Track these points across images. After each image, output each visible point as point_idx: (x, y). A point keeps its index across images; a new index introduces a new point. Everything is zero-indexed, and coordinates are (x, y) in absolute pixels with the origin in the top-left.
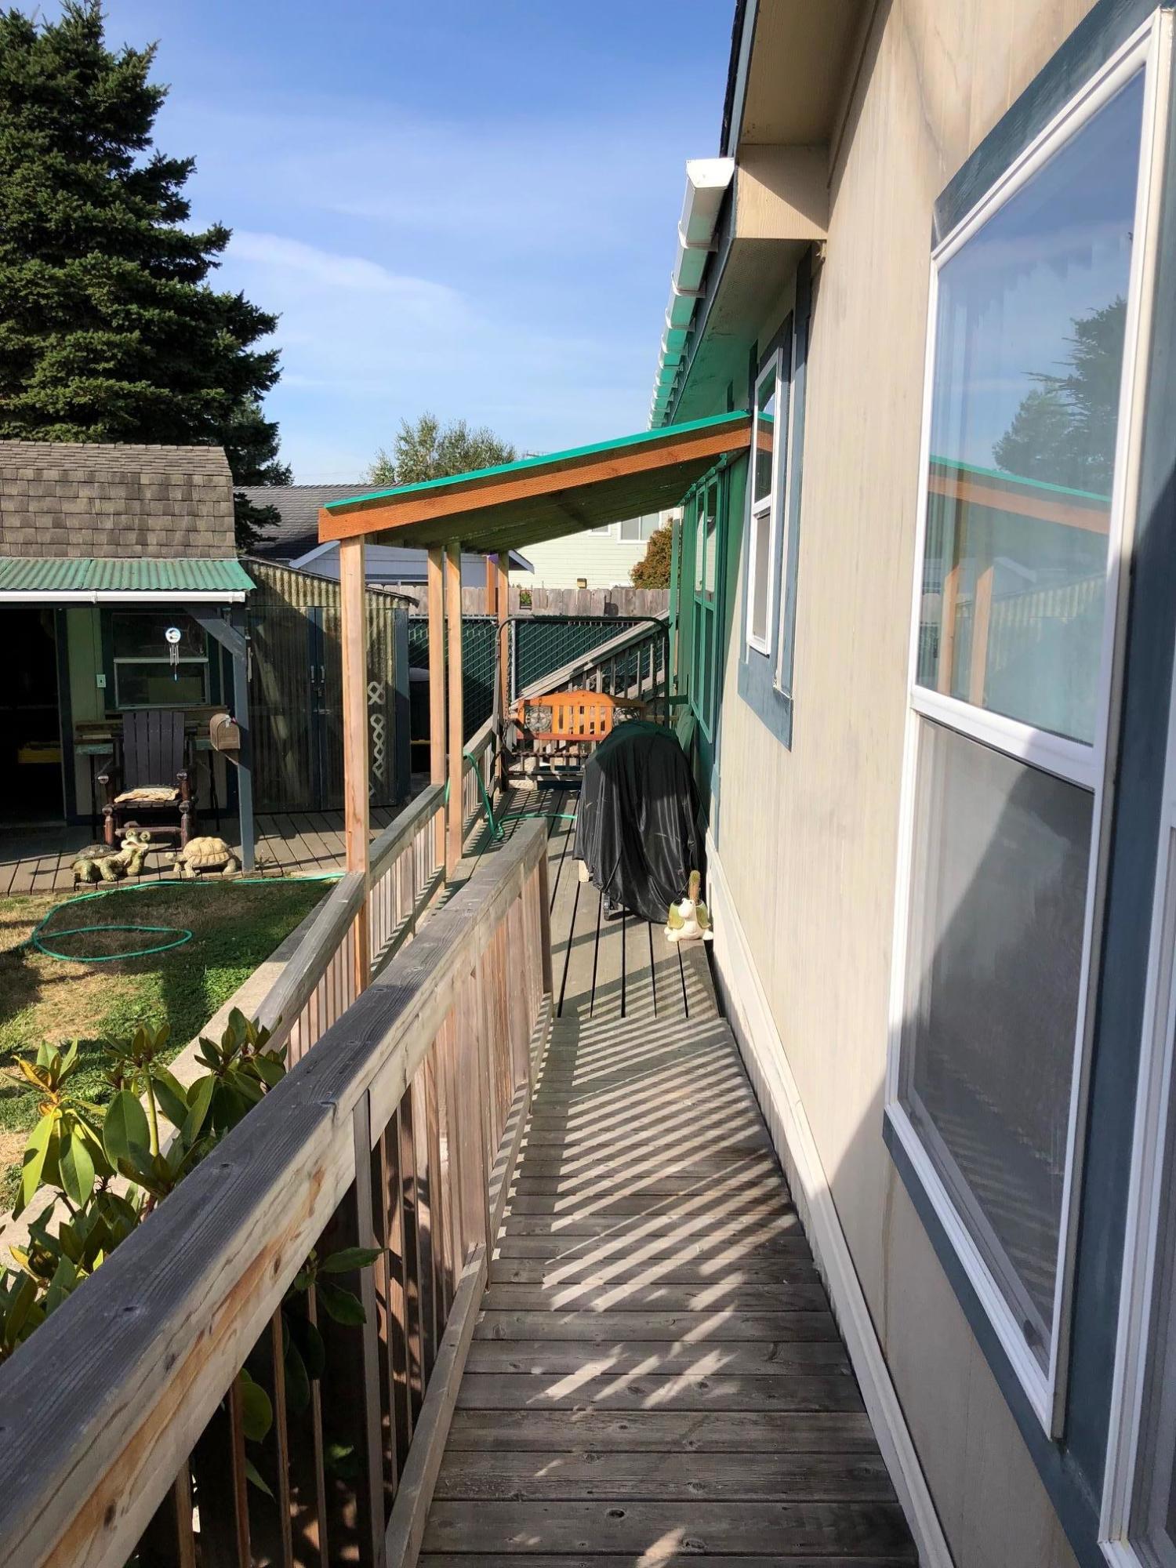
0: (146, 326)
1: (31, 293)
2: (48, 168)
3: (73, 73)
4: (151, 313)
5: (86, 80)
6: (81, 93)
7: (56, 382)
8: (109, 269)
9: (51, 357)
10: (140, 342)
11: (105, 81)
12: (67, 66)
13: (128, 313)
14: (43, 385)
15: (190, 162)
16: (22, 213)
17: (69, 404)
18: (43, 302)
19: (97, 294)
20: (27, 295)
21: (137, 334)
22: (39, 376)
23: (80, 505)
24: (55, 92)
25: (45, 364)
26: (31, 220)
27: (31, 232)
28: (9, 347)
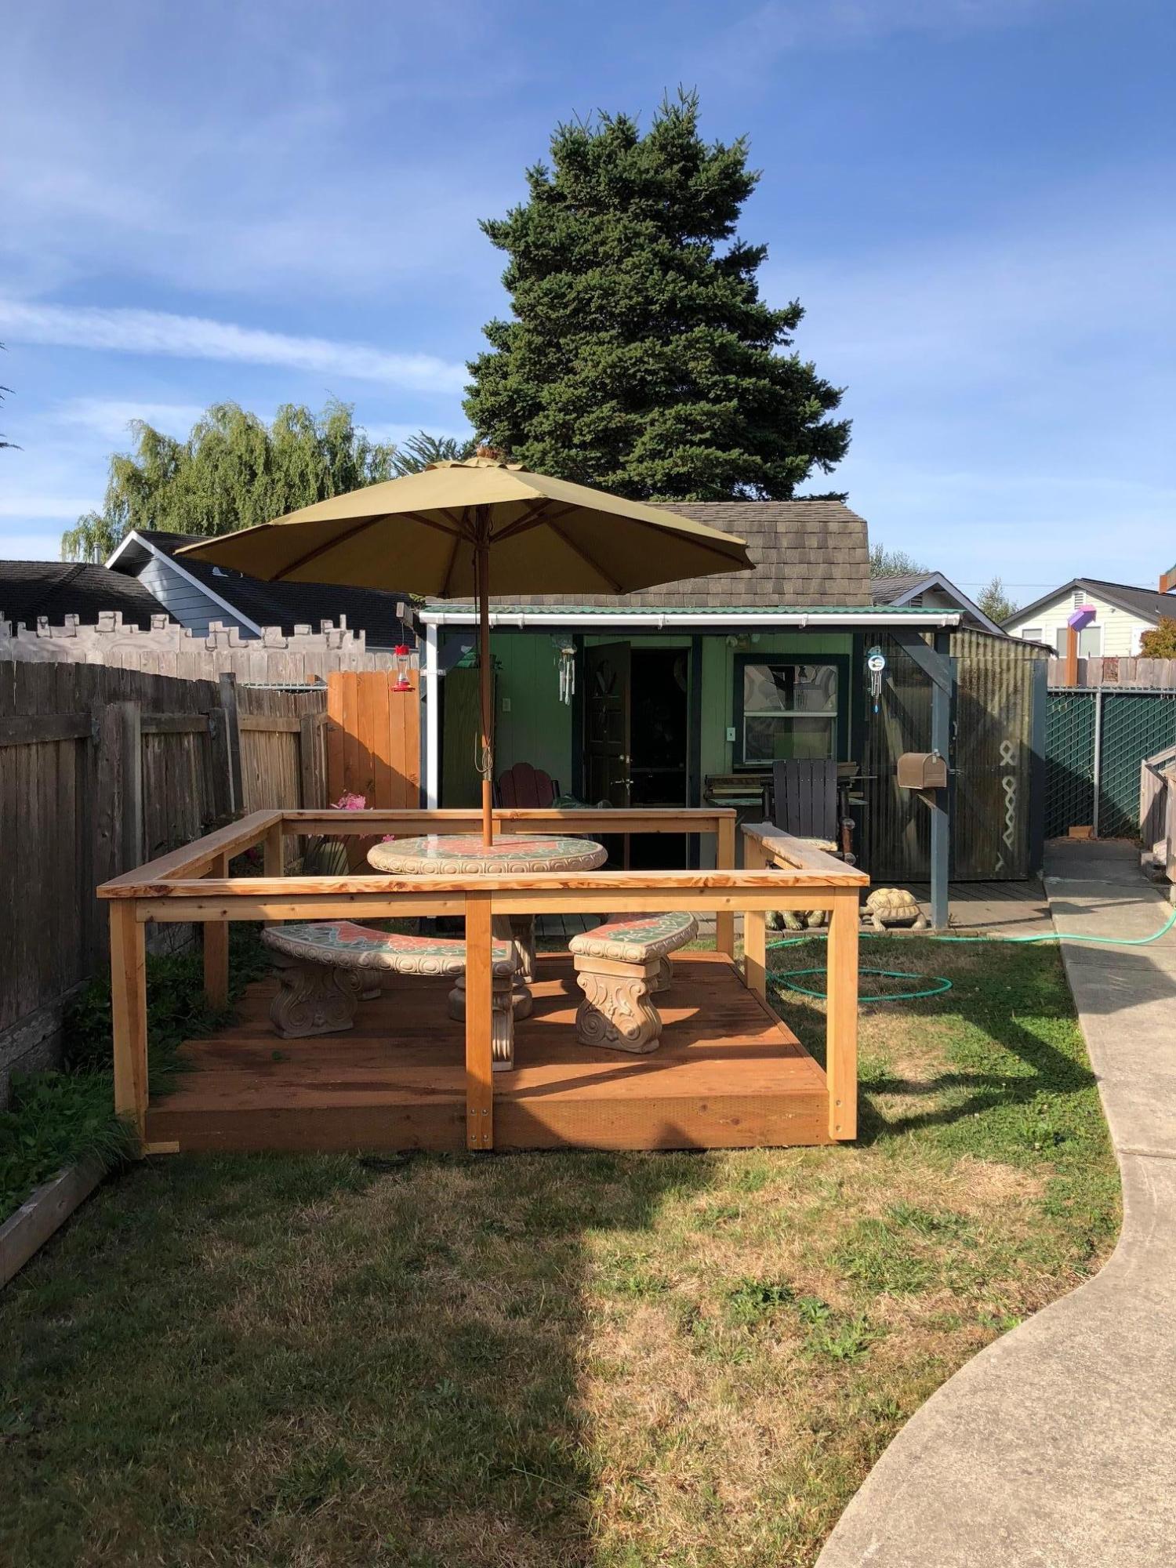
0: (742, 394)
1: (639, 370)
2: (656, 254)
3: (676, 167)
4: (747, 382)
5: (687, 173)
6: (682, 186)
7: (655, 455)
8: (712, 342)
9: (650, 432)
10: (736, 411)
11: (707, 171)
12: (670, 162)
13: (726, 383)
14: (640, 460)
15: (763, 249)
16: (630, 298)
17: (668, 475)
18: (649, 378)
19: (700, 367)
20: (635, 372)
21: (735, 402)
22: (638, 451)
24: (660, 186)
25: (645, 439)
26: (638, 303)
27: (638, 316)
28: (612, 425)
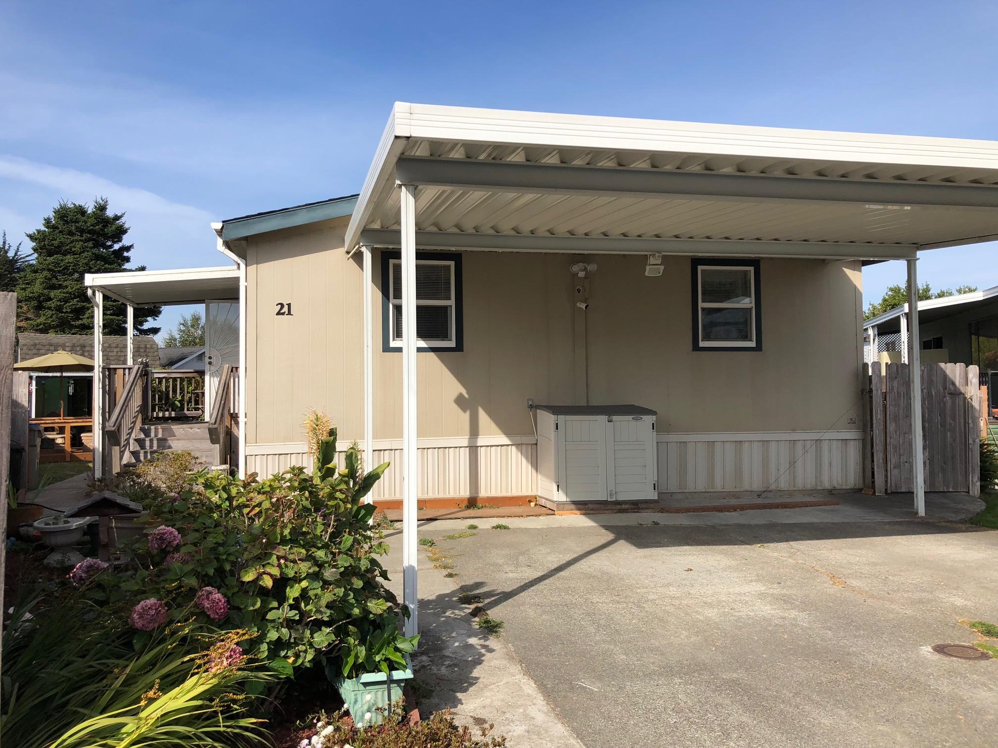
2: (93, 254)
5: (105, 226)
6: (103, 230)
11: (111, 227)
12: (98, 222)
15: (132, 245)
23: (114, 354)
28: (78, 306)
